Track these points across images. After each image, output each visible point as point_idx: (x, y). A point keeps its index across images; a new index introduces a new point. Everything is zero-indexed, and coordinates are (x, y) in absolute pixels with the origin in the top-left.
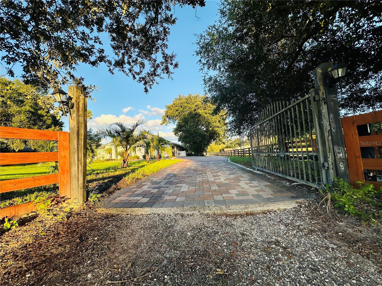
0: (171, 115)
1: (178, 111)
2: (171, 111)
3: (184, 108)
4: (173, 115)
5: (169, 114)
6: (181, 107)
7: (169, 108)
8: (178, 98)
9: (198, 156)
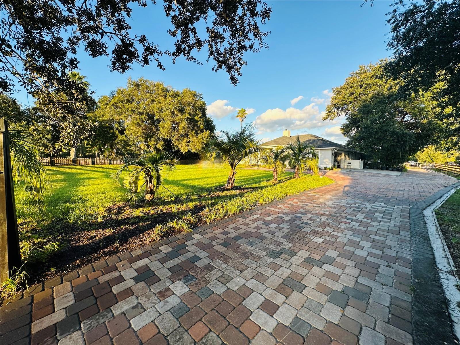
0: (340, 103)
1: (354, 95)
2: (341, 98)
3: (366, 87)
4: (343, 102)
5: (336, 101)
6: (361, 86)
7: (339, 91)
8: (358, 72)
9: (387, 169)
